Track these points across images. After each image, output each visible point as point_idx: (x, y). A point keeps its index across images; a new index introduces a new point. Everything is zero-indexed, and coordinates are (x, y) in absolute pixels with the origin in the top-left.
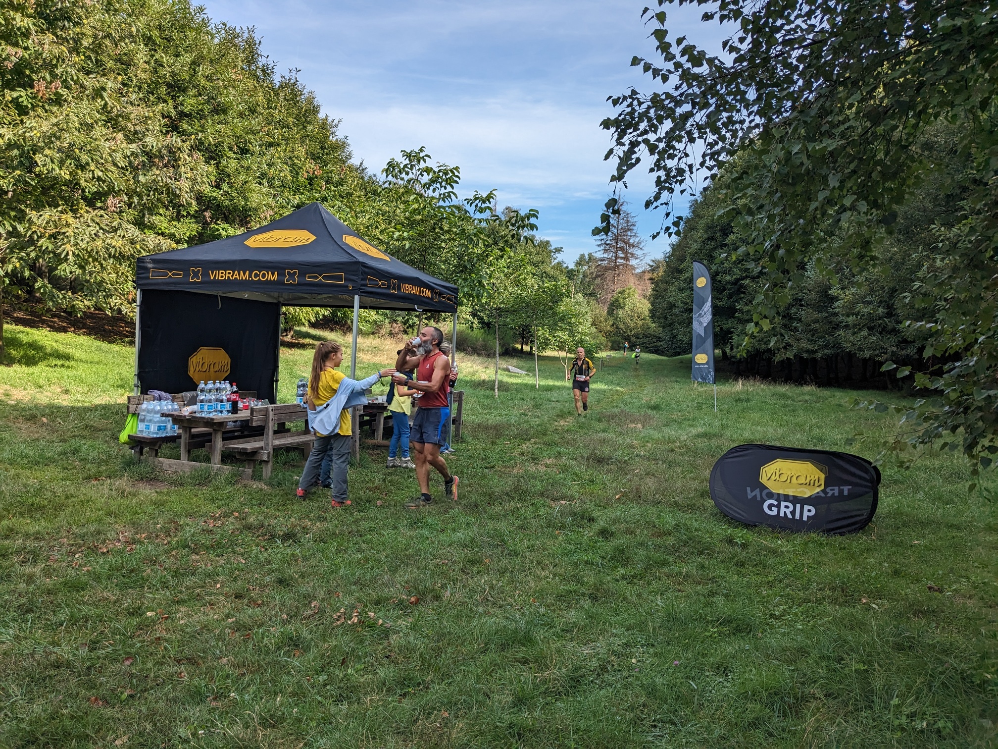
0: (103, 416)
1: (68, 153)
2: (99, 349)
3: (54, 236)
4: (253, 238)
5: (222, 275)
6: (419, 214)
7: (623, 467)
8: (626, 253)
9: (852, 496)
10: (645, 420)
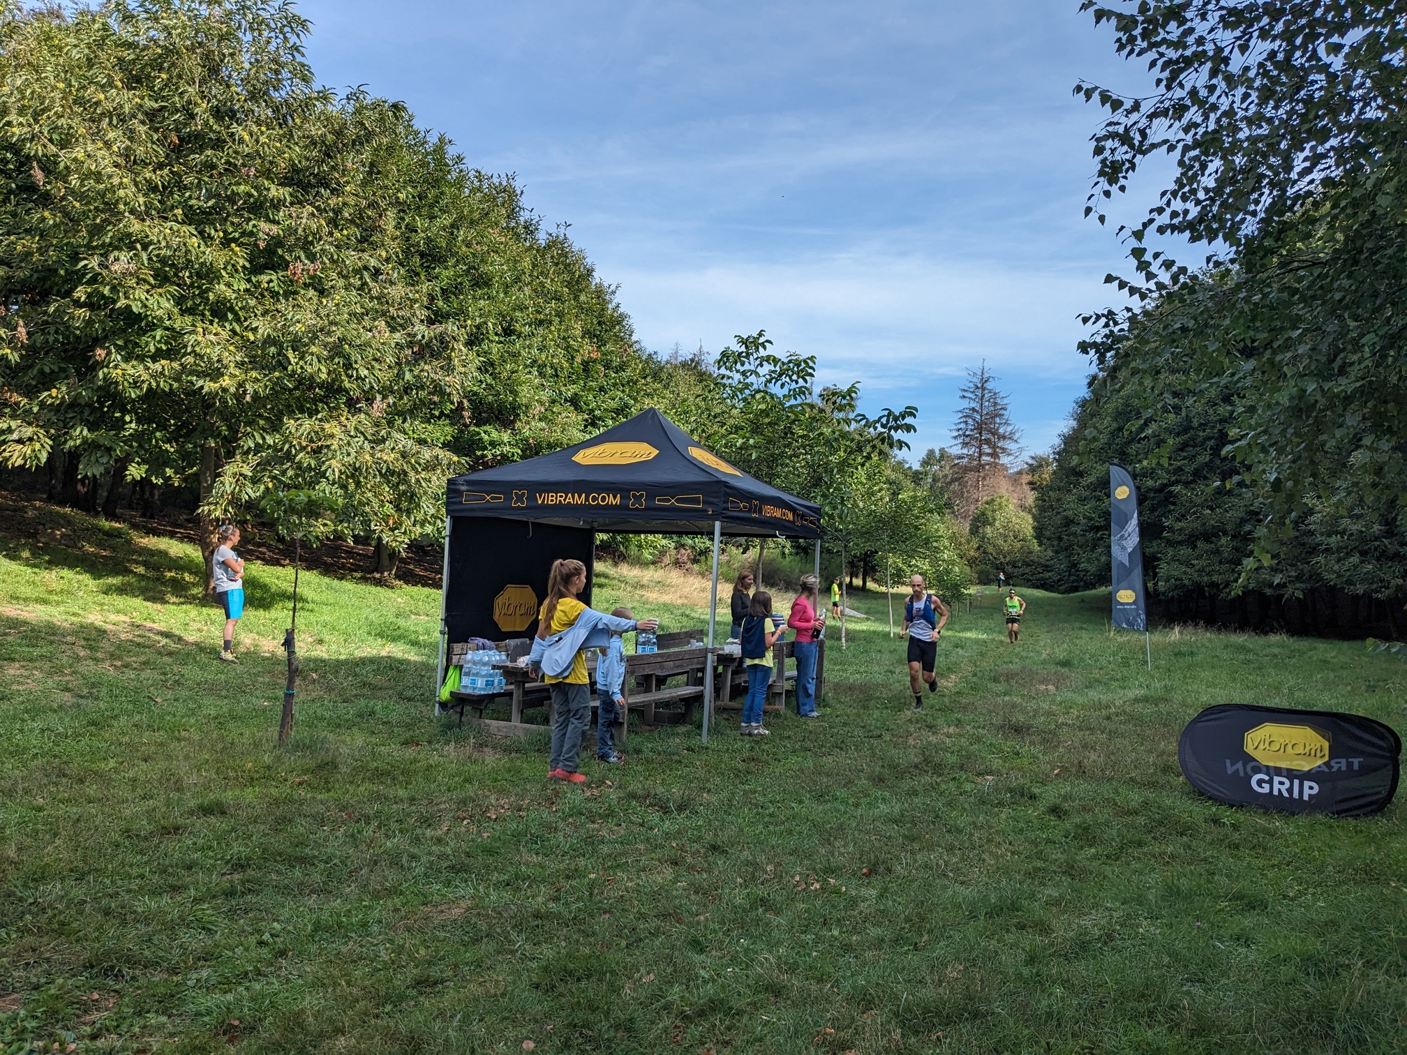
0: (376, 672)
1: (336, 350)
2: (329, 587)
3: (317, 451)
4: (581, 453)
5: (552, 499)
6: (767, 416)
7: (1049, 739)
8: (994, 447)
9: (1365, 770)
10: (1059, 682)
